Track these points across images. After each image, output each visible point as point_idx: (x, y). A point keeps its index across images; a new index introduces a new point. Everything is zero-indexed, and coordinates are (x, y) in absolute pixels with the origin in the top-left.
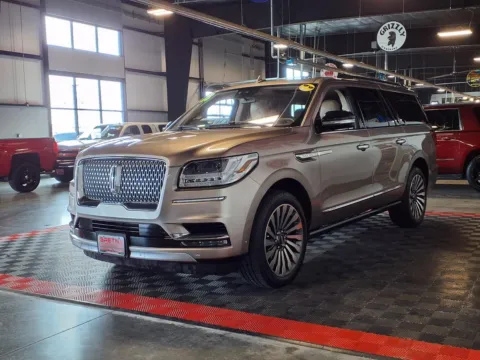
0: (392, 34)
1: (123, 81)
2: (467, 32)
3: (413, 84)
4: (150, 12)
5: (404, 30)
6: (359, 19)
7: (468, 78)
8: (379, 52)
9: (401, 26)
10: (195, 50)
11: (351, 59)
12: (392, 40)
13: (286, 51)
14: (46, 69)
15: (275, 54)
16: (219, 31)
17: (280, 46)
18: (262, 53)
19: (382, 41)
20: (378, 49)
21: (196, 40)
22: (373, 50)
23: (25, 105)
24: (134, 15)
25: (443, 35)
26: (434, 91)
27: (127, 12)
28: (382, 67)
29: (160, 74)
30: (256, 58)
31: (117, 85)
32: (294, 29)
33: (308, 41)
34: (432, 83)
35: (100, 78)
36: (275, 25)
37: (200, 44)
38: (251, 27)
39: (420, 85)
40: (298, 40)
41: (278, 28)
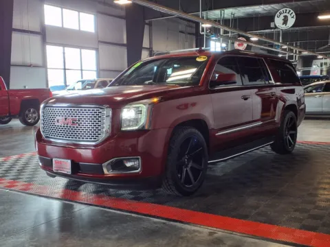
0: (286, 17)
1: (97, 50)
3: (300, 52)
4: (116, 2)
5: (294, 14)
6: (262, 6)
8: (276, 30)
9: (292, 11)
10: (146, 29)
11: (256, 35)
12: (285, 21)
13: (210, 29)
14: (44, 41)
15: (203, 31)
16: (163, 15)
17: (206, 25)
18: (194, 31)
19: (278, 21)
20: (276, 27)
21: (147, 21)
22: (272, 28)
23: (30, 66)
24: (105, 4)
25: (321, 18)
26: (315, 58)
27: (100, 2)
28: (278, 41)
29: (123, 45)
30: (189, 34)
31: (93, 53)
32: (215, 14)
33: (226, 22)
34: (313, 52)
35: (81, 48)
36: (203, 10)
37: (150, 24)
38: (186, 12)
39: (305, 53)
40: (219, 21)
41: (204, 13)
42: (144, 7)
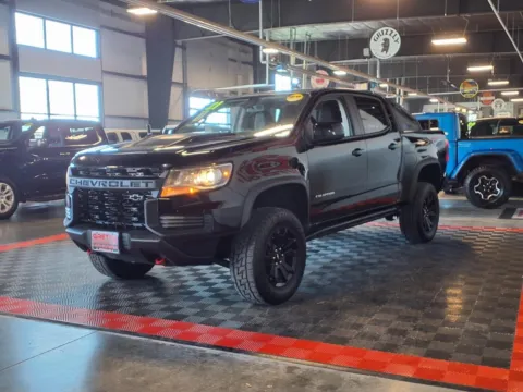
0: (386, 40)
1: (100, 84)
2: (461, 41)
3: (405, 93)
4: (130, 11)
5: (398, 36)
6: (351, 24)
7: (461, 88)
8: (372, 59)
9: (395, 32)
10: (178, 53)
11: (342, 67)
12: (386, 46)
13: (276, 56)
14: (16, 70)
15: (264, 59)
16: (204, 33)
17: (270, 51)
18: (250, 58)
19: (376, 47)
20: (371, 56)
21: (179, 42)
22: (365, 58)
24: (113, 14)
25: (437, 42)
26: (426, 101)
27: (104, 11)
28: (375, 76)
29: (141, 78)
30: (244, 63)
31: (94, 89)
32: (283, 33)
33: (299, 47)
34: (425, 92)
35: (74, 81)
36: (264, 28)
37: (183, 47)
38: (238, 29)
39: (413, 95)
40: (288, 45)
41: (266, 31)
42: (174, 20)
